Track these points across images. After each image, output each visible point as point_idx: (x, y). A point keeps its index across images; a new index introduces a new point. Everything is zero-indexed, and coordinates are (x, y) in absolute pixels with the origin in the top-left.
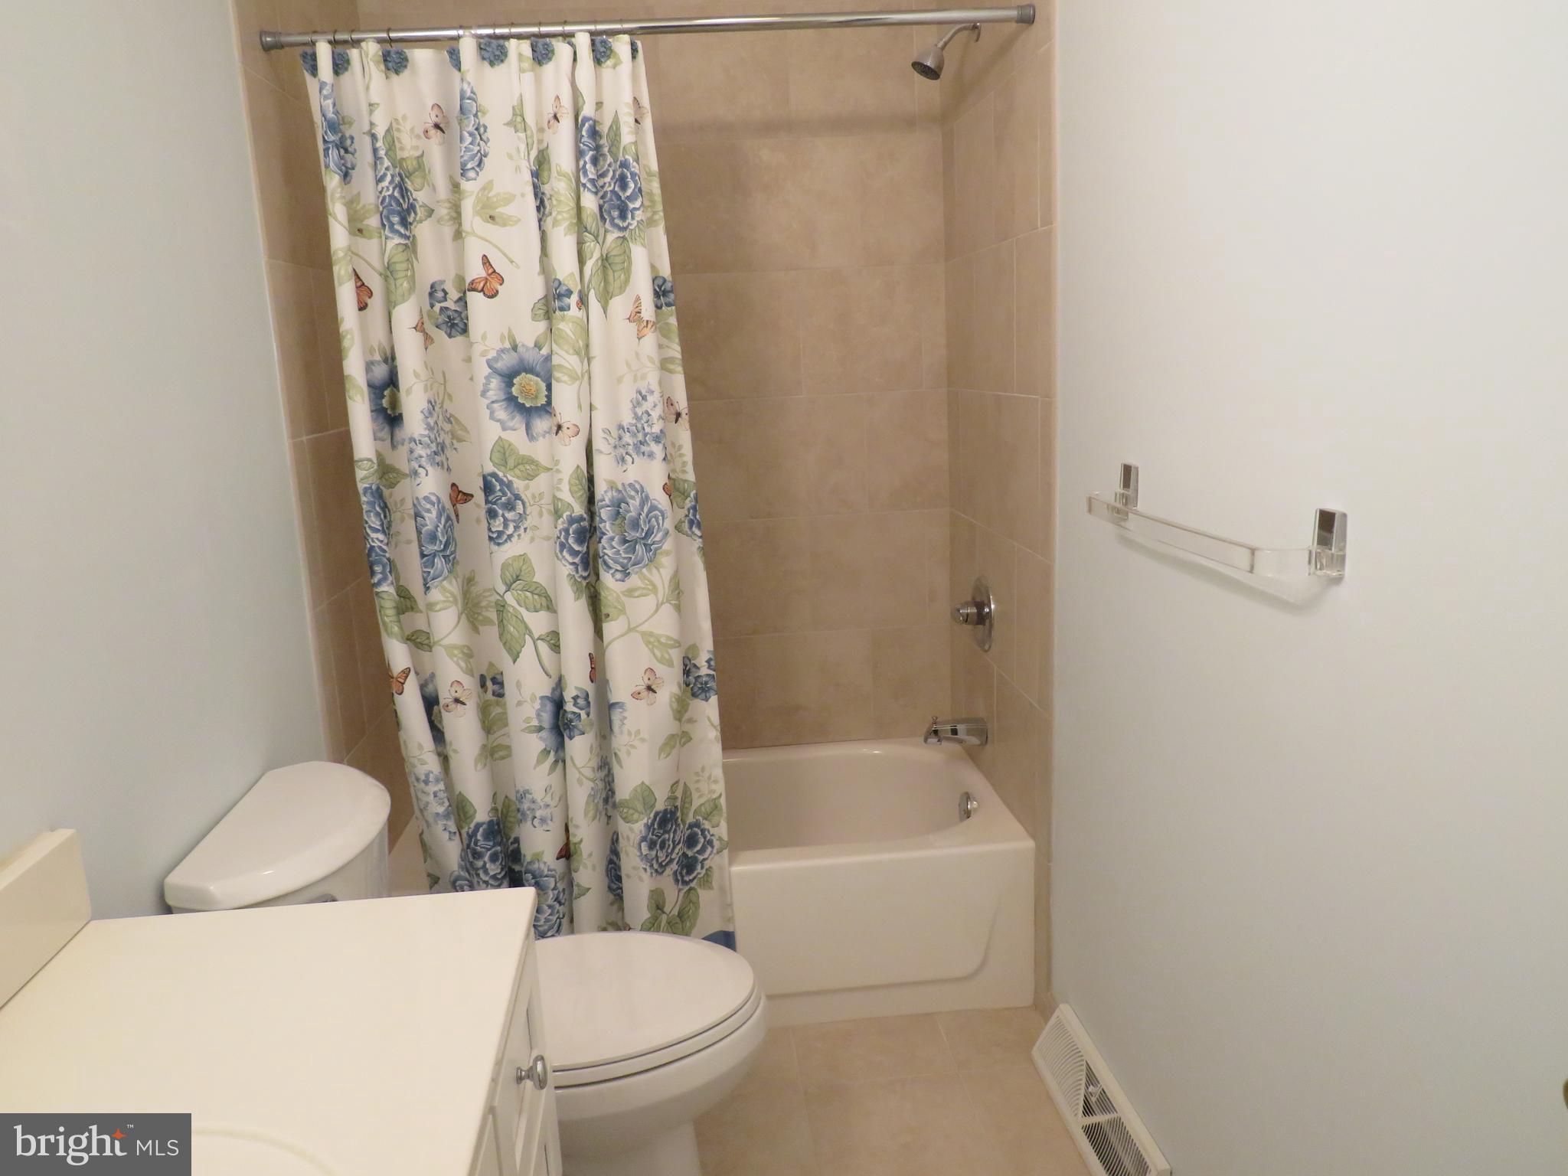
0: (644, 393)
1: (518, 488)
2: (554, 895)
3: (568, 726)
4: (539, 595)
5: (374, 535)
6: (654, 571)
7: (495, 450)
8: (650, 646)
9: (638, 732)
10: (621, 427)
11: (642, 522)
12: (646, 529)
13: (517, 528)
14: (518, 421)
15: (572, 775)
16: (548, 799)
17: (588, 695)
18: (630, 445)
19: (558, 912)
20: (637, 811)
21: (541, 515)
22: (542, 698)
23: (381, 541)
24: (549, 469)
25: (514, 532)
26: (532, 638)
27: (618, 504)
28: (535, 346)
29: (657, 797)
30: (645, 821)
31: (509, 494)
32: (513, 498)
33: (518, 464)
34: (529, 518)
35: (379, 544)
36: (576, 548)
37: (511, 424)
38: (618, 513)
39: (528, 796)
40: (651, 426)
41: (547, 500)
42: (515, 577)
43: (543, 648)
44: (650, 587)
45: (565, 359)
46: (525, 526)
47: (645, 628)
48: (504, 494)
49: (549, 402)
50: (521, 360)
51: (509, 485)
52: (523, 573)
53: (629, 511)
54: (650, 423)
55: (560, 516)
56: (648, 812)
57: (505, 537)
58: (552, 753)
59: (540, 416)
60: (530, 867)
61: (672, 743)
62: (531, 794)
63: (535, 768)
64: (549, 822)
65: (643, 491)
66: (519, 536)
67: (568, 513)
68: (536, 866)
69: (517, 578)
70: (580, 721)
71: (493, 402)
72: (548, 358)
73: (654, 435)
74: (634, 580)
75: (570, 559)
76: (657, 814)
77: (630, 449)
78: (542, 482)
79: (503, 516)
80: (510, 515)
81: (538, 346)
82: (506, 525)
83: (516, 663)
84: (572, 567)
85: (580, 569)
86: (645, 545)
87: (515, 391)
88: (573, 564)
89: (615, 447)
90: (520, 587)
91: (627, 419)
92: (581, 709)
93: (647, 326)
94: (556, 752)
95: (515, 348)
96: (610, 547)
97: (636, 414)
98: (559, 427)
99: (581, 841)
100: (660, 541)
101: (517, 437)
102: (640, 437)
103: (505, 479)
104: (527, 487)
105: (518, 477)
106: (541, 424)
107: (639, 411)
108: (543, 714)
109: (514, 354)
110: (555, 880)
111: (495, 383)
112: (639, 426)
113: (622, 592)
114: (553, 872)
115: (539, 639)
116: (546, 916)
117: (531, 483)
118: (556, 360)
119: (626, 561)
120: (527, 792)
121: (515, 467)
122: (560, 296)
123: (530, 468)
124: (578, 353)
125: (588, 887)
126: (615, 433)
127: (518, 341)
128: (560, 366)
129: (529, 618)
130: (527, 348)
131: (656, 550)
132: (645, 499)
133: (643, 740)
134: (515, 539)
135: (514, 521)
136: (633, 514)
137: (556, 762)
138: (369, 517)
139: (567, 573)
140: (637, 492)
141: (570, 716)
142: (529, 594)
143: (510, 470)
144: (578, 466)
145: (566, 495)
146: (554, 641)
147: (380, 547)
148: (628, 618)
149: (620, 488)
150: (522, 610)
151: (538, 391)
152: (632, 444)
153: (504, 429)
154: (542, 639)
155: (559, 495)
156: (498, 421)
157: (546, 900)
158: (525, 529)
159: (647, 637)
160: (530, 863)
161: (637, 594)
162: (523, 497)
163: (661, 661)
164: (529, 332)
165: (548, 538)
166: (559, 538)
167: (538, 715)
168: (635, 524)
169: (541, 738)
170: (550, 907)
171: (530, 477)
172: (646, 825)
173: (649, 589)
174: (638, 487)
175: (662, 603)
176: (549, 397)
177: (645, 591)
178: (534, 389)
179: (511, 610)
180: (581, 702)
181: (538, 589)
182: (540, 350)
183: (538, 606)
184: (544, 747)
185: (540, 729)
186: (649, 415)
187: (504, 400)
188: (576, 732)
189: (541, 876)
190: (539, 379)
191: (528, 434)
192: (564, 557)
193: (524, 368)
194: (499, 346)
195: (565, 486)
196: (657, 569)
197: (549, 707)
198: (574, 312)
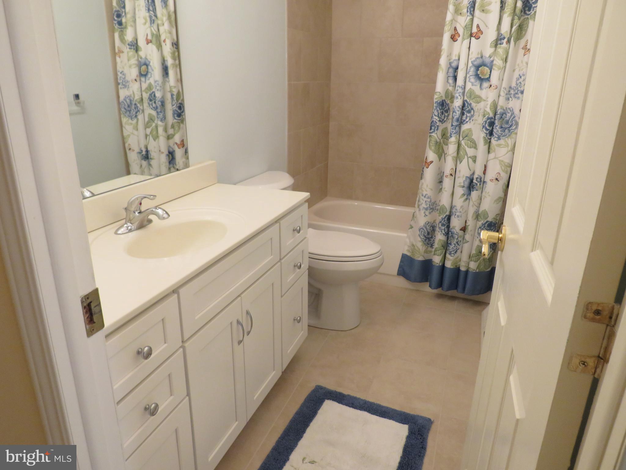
0: (521, 75)
1: (473, 106)
2: (456, 241)
3: (473, 187)
4: (473, 143)
5: (435, 117)
6: (510, 139)
7: (468, 92)
8: (501, 165)
9: (489, 193)
10: (510, 87)
11: (510, 122)
12: (510, 124)
13: (470, 119)
14: (478, 83)
15: (471, 203)
16: (461, 210)
17: (481, 178)
18: (512, 94)
19: (457, 247)
20: (481, 218)
21: (479, 116)
22: (467, 177)
23: (436, 120)
24: (485, 100)
25: (469, 120)
26: (467, 157)
27: (502, 114)
28: (489, 57)
29: (489, 215)
30: (482, 222)
31: (470, 108)
32: (471, 109)
33: (475, 98)
34: (475, 117)
35: (435, 120)
36: (488, 128)
37: (475, 84)
38: (502, 117)
39: (455, 207)
40: (521, 87)
41: (482, 111)
42: (466, 135)
43: (470, 160)
44: (507, 145)
45: (498, 62)
46: (473, 119)
47: (500, 159)
48: (468, 107)
49: (490, 77)
50: (483, 62)
51: (470, 104)
52: (469, 135)
53: (506, 117)
54: (521, 86)
55: (485, 117)
56: (484, 219)
57: (465, 122)
58: (466, 196)
59: (486, 82)
60: (451, 230)
61: (500, 200)
62: (456, 207)
63: (459, 199)
64: (460, 217)
65: (513, 111)
66: (470, 122)
67: (487, 116)
68: (453, 230)
69: (466, 136)
70: (477, 186)
71: (470, 76)
72: (492, 61)
73: (521, 91)
74: (502, 142)
75: (485, 131)
76: (487, 222)
77: (512, 96)
78: (482, 104)
79: (466, 115)
80: (468, 115)
81: (490, 57)
82: (466, 118)
83: (461, 164)
84: (485, 134)
85: (488, 135)
86: (509, 130)
87: (479, 72)
88: (486, 133)
89: (507, 94)
90: (467, 139)
91: (514, 85)
92: (478, 182)
93: (528, 51)
94: (467, 196)
95: (482, 57)
96: (497, 130)
97: (517, 83)
98: (491, 86)
99: (469, 225)
100: (514, 129)
101: (476, 88)
102: (516, 91)
103: (469, 102)
104: (476, 106)
105: (474, 102)
106: (485, 85)
107: (518, 82)
108: (466, 182)
109: (481, 59)
110: (458, 237)
111: (473, 69)
112: (517, 87)
113: (496, 145)
114: (458, 234)
115: (469, 157)
116: (452, 247)
117: (478, 104)
118: (494, 62)
119: (500, 134)
120: (455, 206)
121: (474, 99)
122: (501, 39)
123: (479, 99)
124: (502, 60)
125: (468, 241)
126: (508, 89)
127: (483, 55)
128: (495, 64)
129: (468, 150)
130: (486, 57)
131: (512, 132)
132: (513, 114)
133: (489, 195)
134: (468, 123)
135: (470, 117)
136: (508, 118)
137: (467, 199)
138: (435, 111)
139: (483, 136)
140: (511, 111)
141: (474, 184)
142: (469, 142)
143: (472, 99)
144: (494, 100)
145: (488, 110)
146: (474, 158)
147: (435, 121)
148: (496, 155)
149: (505, 109)
150: (466, 147)
151: (487, 73)
152: (513, 94)
153: (472, 85)
154: (470, 158)
155: (486, 109)
156: (471, 82)
157: (454, 241)
158: (473, 120)
159: (501, 161)
160: (451, 229)
161: (502, 146)
162: (474, 109)
163: (503, 171)
164: (488, 51)
165: (480, 124)
166: (483, 124)
167: (464, 182)
168: (507, 122)
169: (463, 190)
170: (454, 244)
171: (478, 102)
172: (482, 223)
173: (506, 146)
174: (511, 109)
175: (509, 151)
176: (490, 75)
177: (504, 146)
178: (485, 72)
179: (462, 146)
180: (479, 180)
181: (473, 141)
182: (490, 58)
183: (472, 146)
184: (463, 193)
185: (463, 187)
186: (521, 83)
187: (474, 75)
188: (475, 189)
189: (454, 234)
190: (488, 69)
191: (480, 87)
192: (483, 130)
193: (483, 64)
194: (476, 56)
195: (489, 106)
196: (511, 139)
197: (468, 180)
198: (504, 45)
